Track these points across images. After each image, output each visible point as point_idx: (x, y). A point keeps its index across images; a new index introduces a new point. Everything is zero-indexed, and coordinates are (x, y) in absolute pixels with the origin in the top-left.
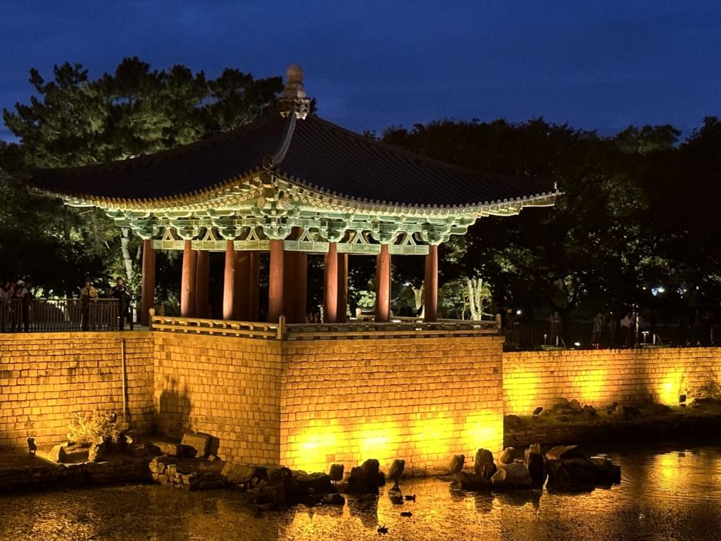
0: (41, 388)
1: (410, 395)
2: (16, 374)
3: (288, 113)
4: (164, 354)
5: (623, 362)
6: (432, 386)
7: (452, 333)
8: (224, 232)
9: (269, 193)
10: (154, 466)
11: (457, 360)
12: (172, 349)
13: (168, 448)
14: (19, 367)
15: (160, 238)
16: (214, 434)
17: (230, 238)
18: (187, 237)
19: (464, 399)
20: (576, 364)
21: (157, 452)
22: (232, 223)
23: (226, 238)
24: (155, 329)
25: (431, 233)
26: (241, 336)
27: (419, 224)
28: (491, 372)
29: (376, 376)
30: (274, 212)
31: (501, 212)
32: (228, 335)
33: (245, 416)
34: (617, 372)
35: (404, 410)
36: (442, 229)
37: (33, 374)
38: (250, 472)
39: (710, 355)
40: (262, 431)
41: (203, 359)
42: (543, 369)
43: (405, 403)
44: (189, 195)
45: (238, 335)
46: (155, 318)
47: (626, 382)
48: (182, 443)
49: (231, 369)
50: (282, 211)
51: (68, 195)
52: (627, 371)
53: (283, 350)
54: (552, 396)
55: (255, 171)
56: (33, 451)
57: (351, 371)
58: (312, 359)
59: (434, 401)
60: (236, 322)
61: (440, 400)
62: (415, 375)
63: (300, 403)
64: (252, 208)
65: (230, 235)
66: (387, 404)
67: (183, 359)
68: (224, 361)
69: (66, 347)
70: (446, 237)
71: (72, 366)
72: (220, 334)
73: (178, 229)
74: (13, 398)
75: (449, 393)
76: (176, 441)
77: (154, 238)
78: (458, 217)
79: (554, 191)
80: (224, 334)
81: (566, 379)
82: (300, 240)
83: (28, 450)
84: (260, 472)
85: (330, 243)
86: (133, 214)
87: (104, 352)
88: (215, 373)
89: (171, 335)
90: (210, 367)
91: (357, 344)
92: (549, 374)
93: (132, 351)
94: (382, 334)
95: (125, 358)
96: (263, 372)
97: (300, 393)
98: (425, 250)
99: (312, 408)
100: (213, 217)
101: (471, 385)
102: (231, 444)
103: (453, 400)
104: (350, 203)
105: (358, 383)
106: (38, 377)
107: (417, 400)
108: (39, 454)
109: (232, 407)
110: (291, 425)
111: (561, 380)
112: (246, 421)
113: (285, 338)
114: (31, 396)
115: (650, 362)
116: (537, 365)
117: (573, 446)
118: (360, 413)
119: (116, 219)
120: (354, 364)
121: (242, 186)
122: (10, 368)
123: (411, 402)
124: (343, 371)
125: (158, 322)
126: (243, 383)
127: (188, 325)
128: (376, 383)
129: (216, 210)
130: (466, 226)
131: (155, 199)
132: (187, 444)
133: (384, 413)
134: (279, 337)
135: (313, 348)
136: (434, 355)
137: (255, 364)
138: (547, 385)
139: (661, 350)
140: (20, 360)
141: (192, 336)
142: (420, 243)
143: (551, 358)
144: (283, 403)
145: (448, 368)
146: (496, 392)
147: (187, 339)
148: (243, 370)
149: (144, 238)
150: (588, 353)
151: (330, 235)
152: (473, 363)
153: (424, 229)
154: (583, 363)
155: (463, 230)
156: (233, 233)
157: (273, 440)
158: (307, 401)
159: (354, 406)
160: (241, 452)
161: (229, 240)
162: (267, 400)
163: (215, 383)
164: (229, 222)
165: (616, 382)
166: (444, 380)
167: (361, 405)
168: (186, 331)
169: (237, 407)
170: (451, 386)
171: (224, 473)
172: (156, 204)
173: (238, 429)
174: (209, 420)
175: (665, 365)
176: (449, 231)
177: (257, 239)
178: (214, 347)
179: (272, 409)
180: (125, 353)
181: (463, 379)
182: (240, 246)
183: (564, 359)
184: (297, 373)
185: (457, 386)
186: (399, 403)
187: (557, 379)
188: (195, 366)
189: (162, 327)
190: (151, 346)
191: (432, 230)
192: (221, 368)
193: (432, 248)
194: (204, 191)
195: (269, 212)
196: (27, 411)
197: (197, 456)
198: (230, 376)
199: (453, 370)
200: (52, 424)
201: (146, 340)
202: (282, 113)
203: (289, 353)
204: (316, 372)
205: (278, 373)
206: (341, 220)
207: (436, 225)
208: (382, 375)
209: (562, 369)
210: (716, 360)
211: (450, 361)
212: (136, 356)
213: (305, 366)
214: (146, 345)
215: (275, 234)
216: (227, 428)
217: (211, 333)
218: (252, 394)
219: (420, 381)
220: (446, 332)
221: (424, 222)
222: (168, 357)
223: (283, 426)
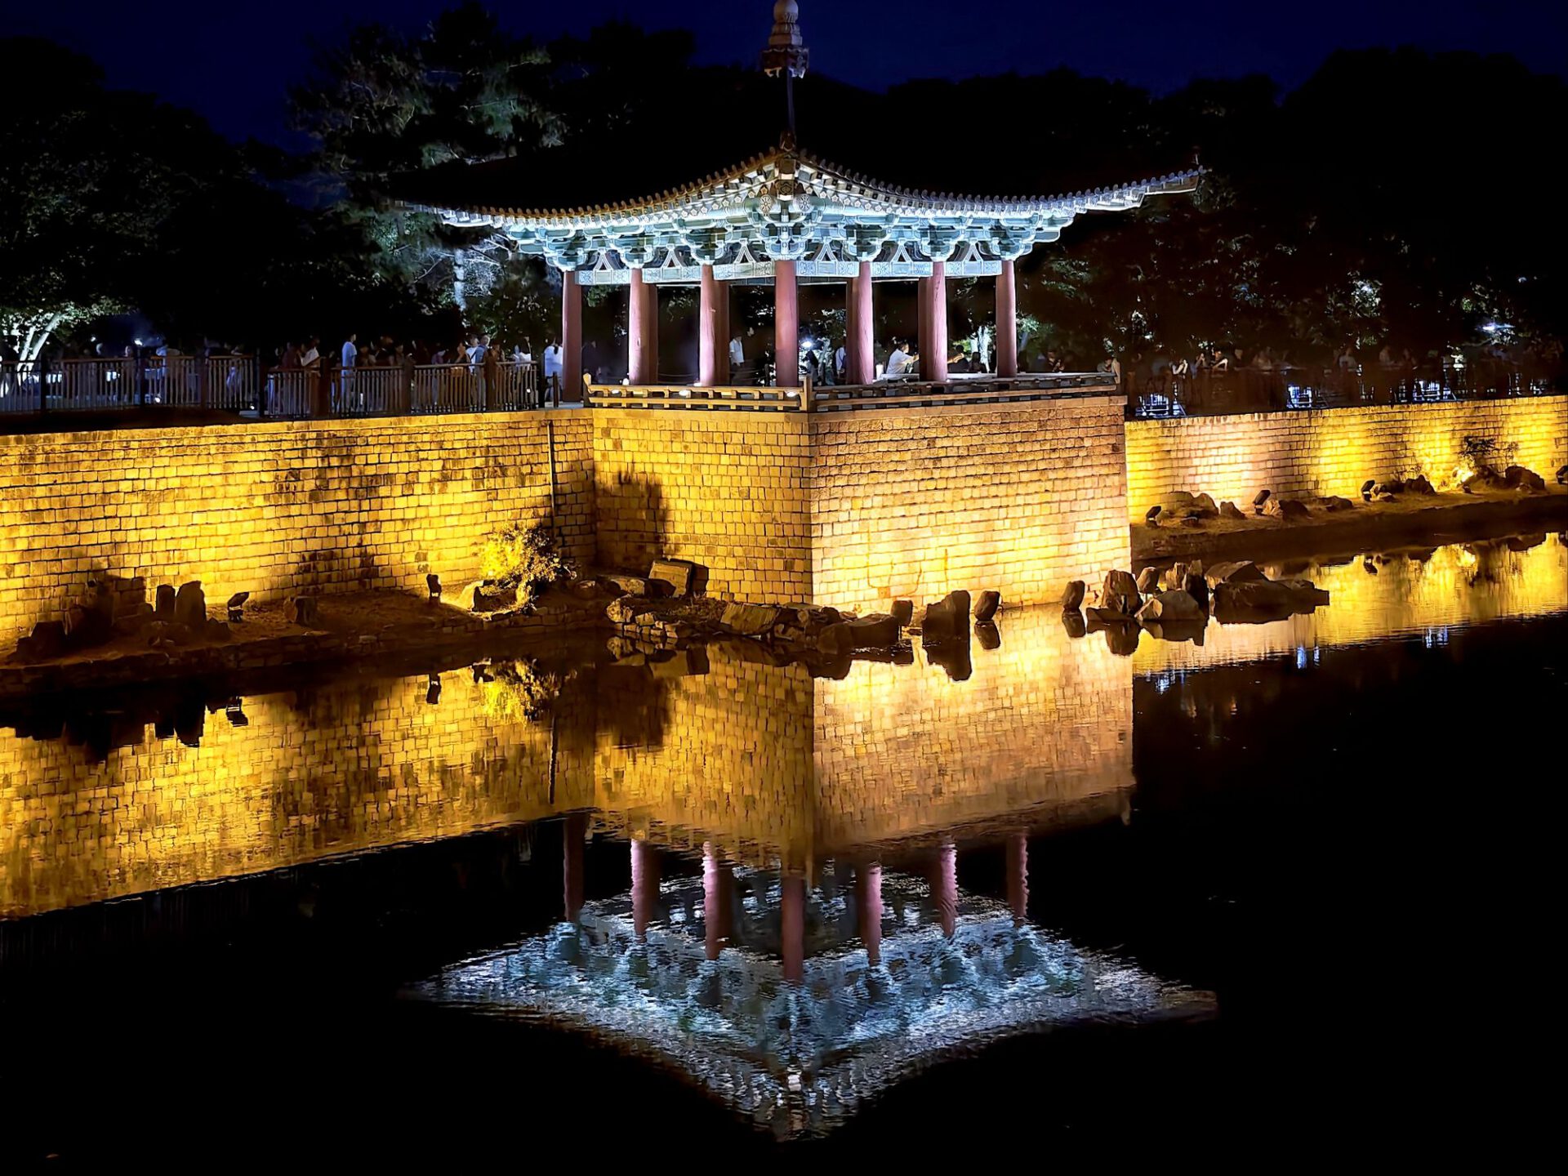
0: (436, 499)
1: (994, 490)
2: (400, 479)
3: (778, 69)
4: (609, 444)
5: (1273, 433)
6: (1025, 477)
7: (1050, 392)
8: (698, 252)
9: (785, 188)
10: (615, 613)
11: (1060, 435)
12: (623, 433)
13: (632, 584)
14: (404, 468)
15: (591, 268)
16: (699, 561)
17: (707, 261)
18: (637, 264)
19: (1072, 495)
20: (1202, 438)
21: (616, 592)
22: (710, 239)
23: (702, 262)
24: (593, 406)
25: (1004, 242)
26: (739, 408)
27: (987, 228)
28: (1108, 451)
29: (945, 462)
30: (785, 218)
31: (1113, 205)
32: (716, 408)
33: (750, 530)
34: (1264, 449)
35: (984, 515)
36: (1021, 233)
37: (424, 477)
38: (771, 616)
39: (1399, 417)
40: (781, 553)
41: (677, 447)
42: (1154, 449)
43: (987, 503)
44: (654, 198)
45: (733, 407)
46: (593, 389)
47: (1277, 464)
48: (651, 576)
49: (725, 460)
50: (798, 215)
51: (453, 209)
52: (1278, 447)
53: (810, 428)
54: (1170, 489)
55: (767, 154)
56: (436, 595)
57: (908, 456)
58: (852, 439)
59: (1029, 499)
60: (730, 389)
61: (1037, 499)
62: (999, 459)
63: (837, 508)
64: (750, 215)
65: (707, 257)
66: (961, 505)
67: (642, 449)
68: (711, 448)
69: (470, 435)
70: (1027, 247)
71: (478, 465)
72: (704, 408)
73: (622, 251)
74: (398, 515)
75: (1049, 485)
76: (642, 574)
77: (579, 268)
78: (1047, 215)
79: (1196, 168)
80: (710, 407)
81: (1188, 463)
82: (819, 260)
83: (427, 594)
84: (787, 615)
85: (861, 264)
86: (547, 233)
87: (522, 441)
88: (698, 466)
89: (619, 414)
90: (689, 459)
91: (917, 414)
92: (1163, 455)
93: (562, 439)
94: (950, 397)
95: (553, 450)
96: (779, 461)
97: (837, 492)
98: (994, 269)
99: (855, 515)
100: (681, 231)
101: (1081, 473)
102: (729, 576)
103: (1056, 497)
104: (903, 199)
105: (919, 475)
106: (431, 482)
107: (1004, 499)
108: (445, 599)
109: (728, 518)
110: (826, 542)
111: (1182, 463)
112: (752, 539)
113: (813, 408)
114: (422, 513)
115: (1312, 431)
116: (1147, 442)
117: (1246, 563)
118: (923, 520)
119: (521, 242)
120: (912, 445)
121: (743, 180)
122: (392, 469)
123: (996, 502)
124: (896, 457)
125: (596, 394)
126: (746, 482)
127: (649, 397)
128: (945, 473)
129: (686, 220)
130: (1058, 229)
131: (597, 206)
132: (660, 577)
133: (958, 520)
134: (804, 407)
135: (853, 423)
136: (1025, 427)
137: (765, 451)
138: (1162, 473)
139: (1326, 413)
140: (405, 457)
141: (657, 413)
142: (988, 257)
143: (1166, 430)
144: (814, 509)
145: (1047, 447)
146: (1117, 484)
147: (647, 417)
148: (744, 460)
149: (564, 268)
150: (1219, 421)
151: (860, 250)
152: (1082, 439)
153: (994, 235)
154: (1214, 437)
155: (1053, 234)
156: (711, 253)
157: (799, 566)
158: (846, 505)
159: (915, 510)
160: (746, 587)
161: (705, 265)
162: (788, 506)
163: (698, 481)
164: (706, 237)
165: (1262, 465)
166: (1042, 465)
167: (925, 509)
168: (645, 406)
169: (737, 517)
170: (1052, 475)
171: (725, 620)
172: (599, 214)
173: (739, 551)
174: (691, 539)
175: (1334, 436)
176: (1033, 237)
177: (752, 262)
178: (695, 428)
179: (796, 519)
180: (552, 443)
181: (1068, 465)
182: (722, 272)
183: (1184, 431)
184: (831, 462)
185: (1061, 474)
186: (979, 504)
187: (1175, 463)
188: (663, 458)
189: (606, 402)
190: (589, 430)
191: (1005, 237)
192: (707, 459)
193: (1005, 264)
194: (679, 190)
195: (778, 217)
196: (417, 535)
197: (676, 595)
198: (722, 470)
199: (1054, 450)
200: (453, 554)
201: (582, 422)
202: (768, 71)
203: (820, 431)
204: (858, 460)
205: (804, 463)
206: (879, 227)
207: (1012, 228)
208: (952, 462)
209: (1181, 447)
210: (1410, 424)
211: (1049, 436)
212: (567, 447)
213: (843, 450)
214: (581, 430)
215: (785, 250)
216: (721, 551)
217: (688, 406)
218: (762, 497)
219: (1007, 469)
220: (1043, 392)
221: (993, 223)
222: (617, 445)
223: (815, 543)
